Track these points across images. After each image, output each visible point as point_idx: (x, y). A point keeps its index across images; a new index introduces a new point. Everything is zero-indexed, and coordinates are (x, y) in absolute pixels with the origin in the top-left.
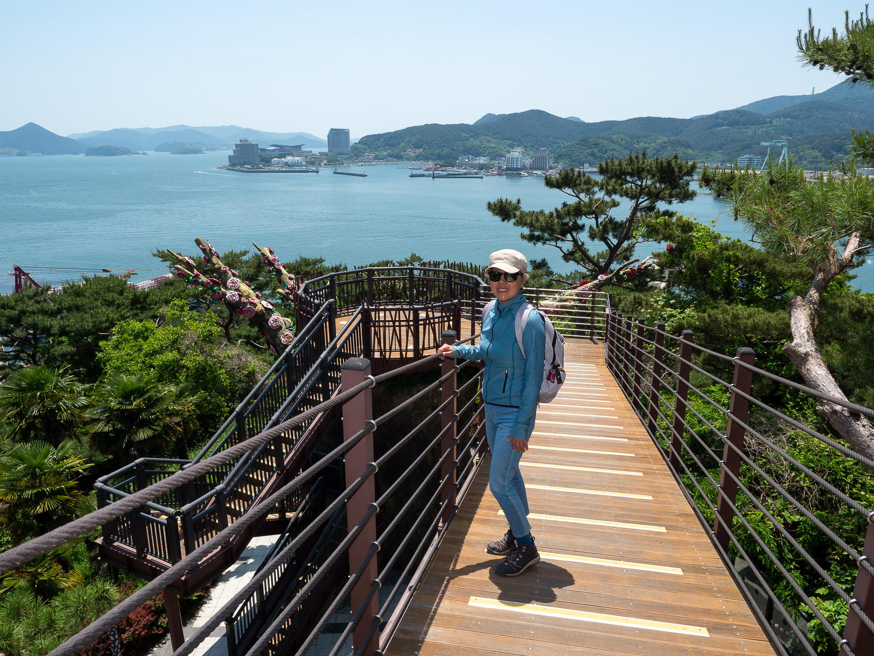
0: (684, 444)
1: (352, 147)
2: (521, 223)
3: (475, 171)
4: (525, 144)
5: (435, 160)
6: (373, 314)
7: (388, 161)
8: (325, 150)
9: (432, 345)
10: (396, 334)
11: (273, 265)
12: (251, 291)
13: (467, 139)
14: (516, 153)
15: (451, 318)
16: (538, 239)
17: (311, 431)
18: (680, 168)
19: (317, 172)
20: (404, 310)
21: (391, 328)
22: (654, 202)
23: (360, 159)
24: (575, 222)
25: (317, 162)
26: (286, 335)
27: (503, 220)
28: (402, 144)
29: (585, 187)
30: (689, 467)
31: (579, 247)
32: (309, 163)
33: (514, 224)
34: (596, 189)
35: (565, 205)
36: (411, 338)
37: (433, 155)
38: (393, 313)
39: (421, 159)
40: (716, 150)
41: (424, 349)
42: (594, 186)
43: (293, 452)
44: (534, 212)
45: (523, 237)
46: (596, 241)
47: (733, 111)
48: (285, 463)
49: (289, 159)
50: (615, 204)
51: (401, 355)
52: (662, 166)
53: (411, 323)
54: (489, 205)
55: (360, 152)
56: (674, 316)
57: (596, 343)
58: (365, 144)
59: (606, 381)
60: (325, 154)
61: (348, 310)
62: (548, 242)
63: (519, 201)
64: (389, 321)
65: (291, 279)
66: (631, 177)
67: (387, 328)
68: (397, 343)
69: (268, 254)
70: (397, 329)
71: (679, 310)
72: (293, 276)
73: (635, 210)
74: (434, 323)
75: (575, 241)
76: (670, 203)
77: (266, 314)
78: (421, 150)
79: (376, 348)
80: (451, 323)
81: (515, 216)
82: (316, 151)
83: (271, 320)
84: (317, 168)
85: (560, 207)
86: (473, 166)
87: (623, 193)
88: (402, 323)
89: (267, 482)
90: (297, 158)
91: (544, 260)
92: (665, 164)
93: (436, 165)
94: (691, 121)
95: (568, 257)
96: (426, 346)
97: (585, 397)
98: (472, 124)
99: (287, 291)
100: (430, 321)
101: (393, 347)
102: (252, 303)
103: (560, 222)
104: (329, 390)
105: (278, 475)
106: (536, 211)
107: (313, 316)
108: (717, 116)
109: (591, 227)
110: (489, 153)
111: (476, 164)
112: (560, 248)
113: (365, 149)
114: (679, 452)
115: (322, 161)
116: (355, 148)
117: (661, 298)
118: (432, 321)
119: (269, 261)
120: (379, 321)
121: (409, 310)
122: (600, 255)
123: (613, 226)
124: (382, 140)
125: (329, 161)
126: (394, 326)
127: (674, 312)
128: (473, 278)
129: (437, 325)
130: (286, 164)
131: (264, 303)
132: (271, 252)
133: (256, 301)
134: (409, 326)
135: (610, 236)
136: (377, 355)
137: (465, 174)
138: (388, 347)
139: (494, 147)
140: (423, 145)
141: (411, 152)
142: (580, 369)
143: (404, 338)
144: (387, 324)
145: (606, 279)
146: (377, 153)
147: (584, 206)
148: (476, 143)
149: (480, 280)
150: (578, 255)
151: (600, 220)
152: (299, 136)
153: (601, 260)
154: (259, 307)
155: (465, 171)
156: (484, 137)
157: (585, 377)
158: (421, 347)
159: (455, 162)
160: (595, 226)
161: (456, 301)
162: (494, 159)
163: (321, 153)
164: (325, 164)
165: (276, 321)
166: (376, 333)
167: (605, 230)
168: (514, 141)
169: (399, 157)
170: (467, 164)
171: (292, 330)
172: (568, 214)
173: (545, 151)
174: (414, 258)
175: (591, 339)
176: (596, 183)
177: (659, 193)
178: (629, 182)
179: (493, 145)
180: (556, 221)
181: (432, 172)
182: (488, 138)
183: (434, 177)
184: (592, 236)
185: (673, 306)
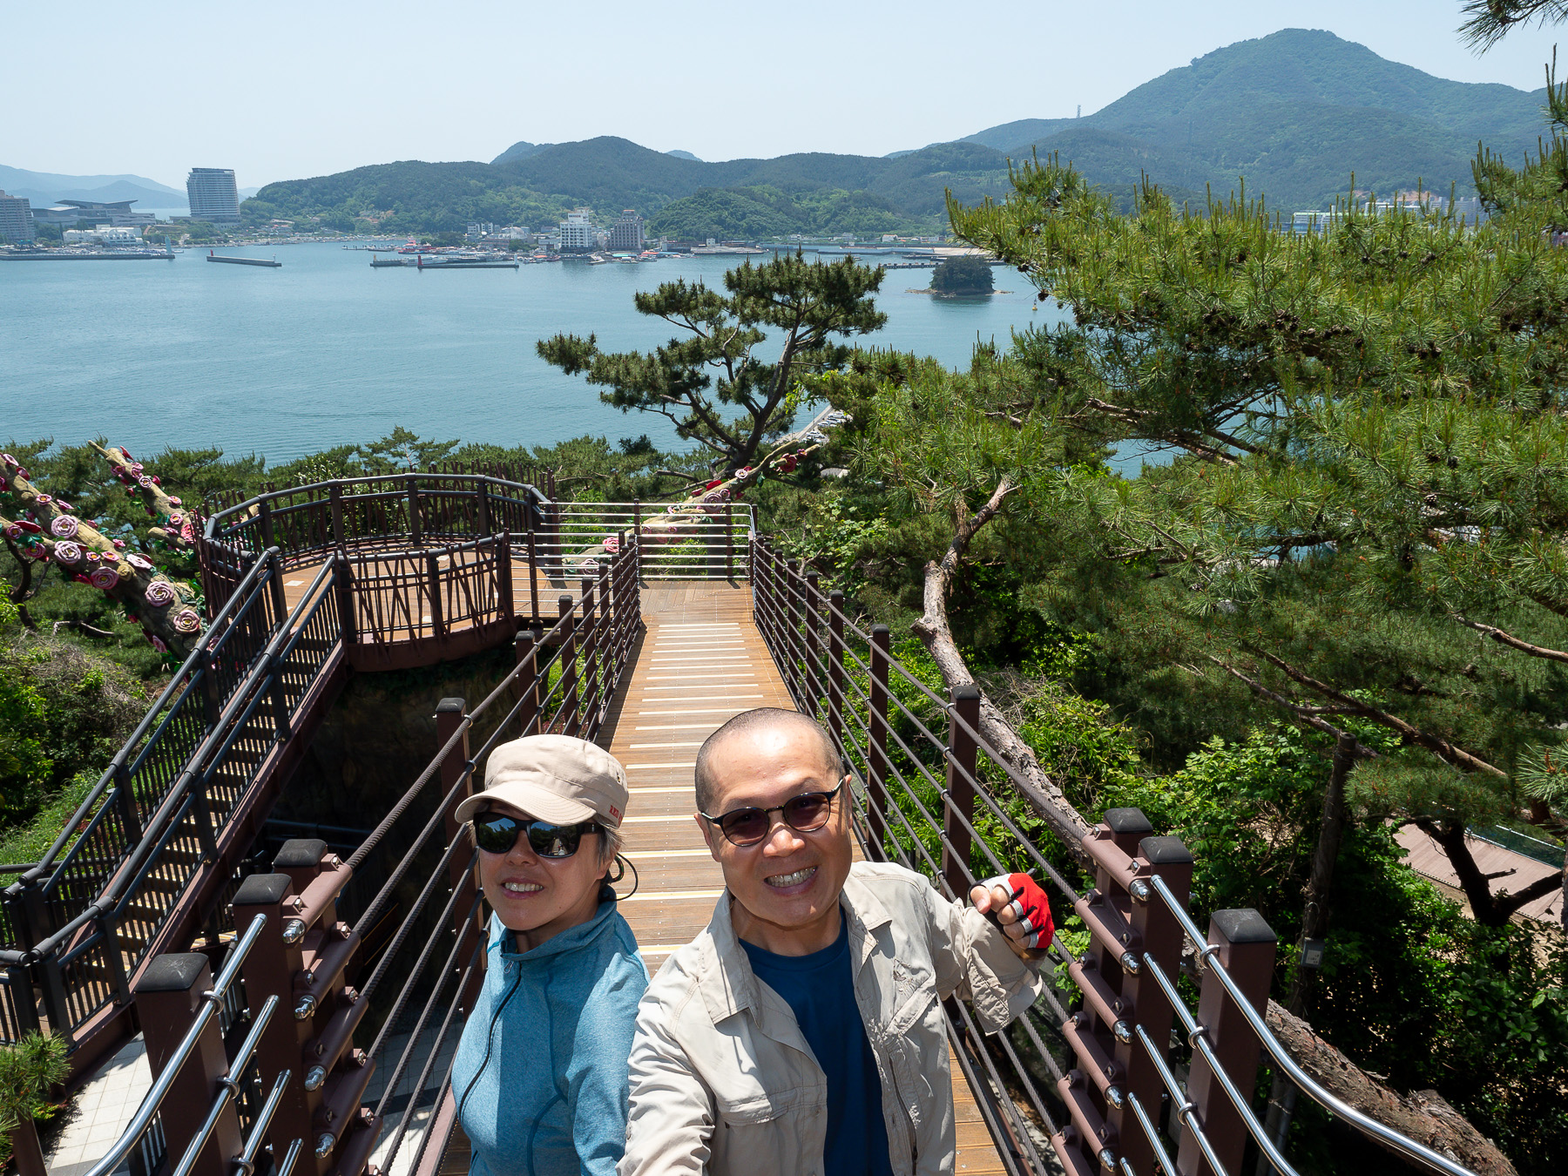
0: (890, 730)
1: (243, 206)
2: (598, 377)
3: (501, 253)
4: (595, 202)
5: (421, 232)
6: (355, 567)
7: (323, 234)
8: (185, 212)
9: (464, 612)
10: (400, 599)
11: (135, 481)
12: (103, 538)
13: (482, 191)
14: (579, 219)
15: (495, 564)
16: (632, 402)
17: (260, 784)
18: (857, 279)
19: (171, 258)
20: (410, 558)
21: (390, 593)
22: (821, 334)
23: (263, 230)
24: (693, 373)
25: (168, 238)
26: (184, 615)
27: (568, 372)
28: (351, 201)
29: (705, 310)
30: (898, 767)
31: (703, 413)
32: (149, 238)
33: (588, 379)
34: (724, 313)
35: (674, 344)
36: (426, 604)
37: (416, 222)
38: (392, 564)
39: (392, 231)
40: (930, 214)
41: (451, 621)
42: (720, 309)
43: (231, 823)
44: (620, 356)
45: (605, 399)
46: (731, 404)
47: (954, 144)
48: (218, 844)
49: (104, 230)
50: (759, 338)
51: (412, 634)
52: (828, 277)
53: (425, 579)
54: (540, 345)
55: (262, 217)
56: (857, 533)
57: (737, 587)
58: (272, 200)
59: (755, 650)
60: (186, 220)
61: (298, 558)
62: (649, 406)
63: (593, 339)
64: (384, 579)
65: (174, 505)
66: (780, 293)
67: (383, 592)
68: (402, 613)
69: (121, 460)
70: (401, 591)
71: (864, 523)
72: (178, 500)
73: (793, 346)
74: (466, 576)
75: (695, 404)
76: (847, 333)
77: (139, 579)
78: (390, 212)
79: (365, 627)
80: (495, 572)
81: (588, 366)
82: (163, 214)
83: (150, 589)
84: (169, 250)
85: (665, 347)
86: (497, 245)
87: (770, 319)
88: (409, 581)
89: (188, 881)
90: (121, 230)
91: (644, 438)
92: (832, 272)
93: (423, 242)
94: (885, 161)
95: (685, 430)
96: (455, 615)
97: (720, 681)
98: (488, 161)
99: (171, 530)
100: (458, 574)
101: (396, 623)
102: (107, 561)
103: (668, 370)
104: (287, 709)
105: (207, 867)
106: (624, 354)
107: (239, 579)
108: (928, 153)
109: (720, 380)
110: (527, 219)
111: (504, 241)
112: (671, 416)
113: (271, 211)
114: (883, 746)
115: (179, 235)
116: (250, 207)
117: (836, 505)
118: (461, 572)
119: (126, 474)
120: (367, 580)
121: (420, 556)
122: (740, 424)
123: (757, 373)
124: (306, 192)
125: (195, 236)
126: (395, 587)
127: (856, 526)
128: (525, 490)
129: (470, 579)
130: (99, 241)
131: (133, 558)
132: (126, 456)
133: (117, 556)
134: (422, 585)
135: (755, 393)
136: (368, 639)
137: (483, 260)
138: (386, 624)
139: (536, 208)
140: (393, 202)
141: (369, 217)
142: (713, 632)
143: (414, 603)
144: (382, 584)
145: (749, 477)
146: (299, 218)
147: (707, 346)
148: (501, 199)
149: (537, 492)
150: (702, 426)
151: (735, 366)
152: (123, 182)
153: (742, 433)
154: (124, 568)
155: (481, 254)
156: (514, 188)
157: (721, 646)
158: (445, 618)
159: (462, 238)
160: (726, 378)
161: (500, 535)
162: (539, 230)
163: (175, 219)
164: (186, 242)
165: (160, 590)
166: (362, 601)
167: (744, 386)
168: (573, 196)
169: (346, 227)
170: (484, 240)
171: (194, 605)
172: (681, 359)
173: (632, 216)
174: (401, 436)
175: (730, 580)
176: (724, 303)
177: (828, 319)
178: (778, 303)
179: (533, 204)
180: (660, 372)
181: (416, 257)
182: (523, 190)
183: (421, 266)
184: (724, 396)
185: (854, 517)
